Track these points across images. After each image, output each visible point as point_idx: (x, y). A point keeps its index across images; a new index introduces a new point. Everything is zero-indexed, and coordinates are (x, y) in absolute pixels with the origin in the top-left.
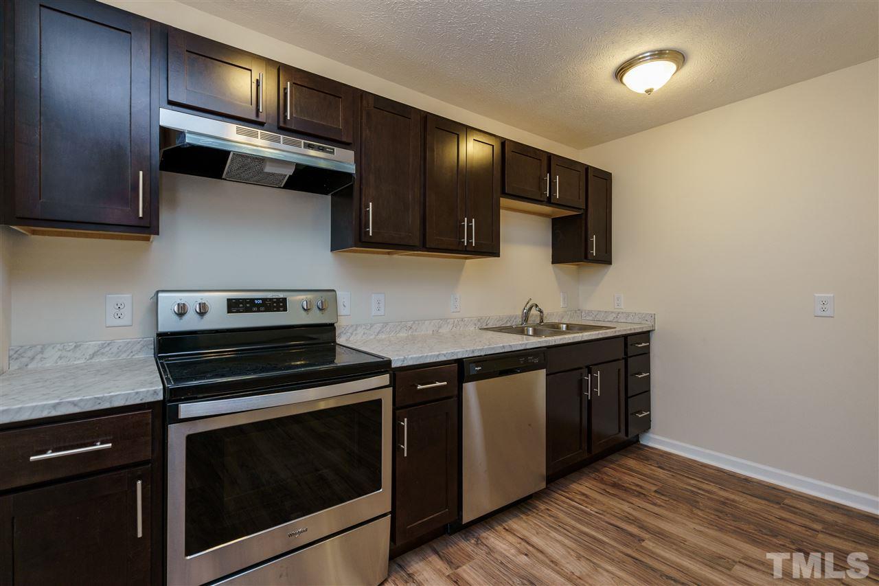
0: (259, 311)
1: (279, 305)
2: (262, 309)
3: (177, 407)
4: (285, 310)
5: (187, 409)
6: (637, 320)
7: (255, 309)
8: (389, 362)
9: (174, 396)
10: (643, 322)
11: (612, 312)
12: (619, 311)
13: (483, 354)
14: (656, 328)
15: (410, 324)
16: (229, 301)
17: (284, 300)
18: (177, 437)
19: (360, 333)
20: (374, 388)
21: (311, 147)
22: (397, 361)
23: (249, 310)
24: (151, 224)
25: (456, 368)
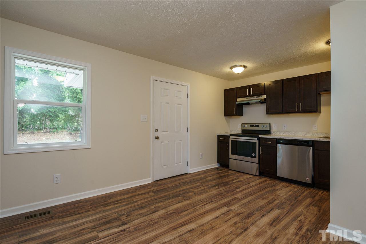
0: (254, 127)
1: (258, 126)
16: (250, 125)
17: (259, 125)
19: (278, 133)
20: (254, 140)
21: (257, 97)
22: (260, 136)
23: (252, 127)
24: (236, 114)
25: (275, 140)
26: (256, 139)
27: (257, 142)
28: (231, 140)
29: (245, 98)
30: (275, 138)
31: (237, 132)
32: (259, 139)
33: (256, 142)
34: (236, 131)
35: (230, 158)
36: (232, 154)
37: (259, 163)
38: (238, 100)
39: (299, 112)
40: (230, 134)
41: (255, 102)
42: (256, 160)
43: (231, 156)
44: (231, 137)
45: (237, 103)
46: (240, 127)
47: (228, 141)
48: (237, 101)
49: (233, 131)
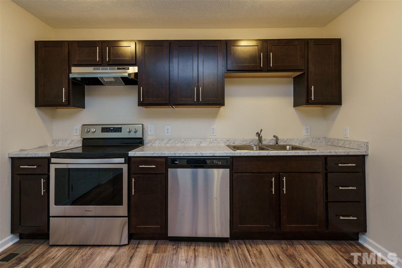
0: (112, 132)
1: (119, 130)
2: (113, 131)
3: (51, 159)
4: (121, 132)
6: (356, 147)
7: (110, 131)
10: (360, 148)
11: (342, 140)
12: (346, 139)
14: (369, 154)
15: (183, 140)
16: (102, 128)
17: (121, 128)
18: (53, 168)
19: (157, 143)
20: (118, 162)
21: (120, 69)
22: (132, 154)
23: (108, 132)
24: (69, 104)
25: (164, 160)
26: (122, 160)
27: (125, 167)
28: (56, 169)
29: (93, 68)
31: (69, 144)
32: (129, 160)
33: (122, 169)
34: (69, 142)
35: (50, 215)
36: (56, 204)
37: (129, 216)
38: (74, 70)
40: (51, 153)
41: (114, 78)
42: (123, 210)
43: (54, 209)
44: (53, 160)
45: (71, 76)
46: (79, 132)
47: (47, 172)
48: (70, 72)
49: (60, 143)
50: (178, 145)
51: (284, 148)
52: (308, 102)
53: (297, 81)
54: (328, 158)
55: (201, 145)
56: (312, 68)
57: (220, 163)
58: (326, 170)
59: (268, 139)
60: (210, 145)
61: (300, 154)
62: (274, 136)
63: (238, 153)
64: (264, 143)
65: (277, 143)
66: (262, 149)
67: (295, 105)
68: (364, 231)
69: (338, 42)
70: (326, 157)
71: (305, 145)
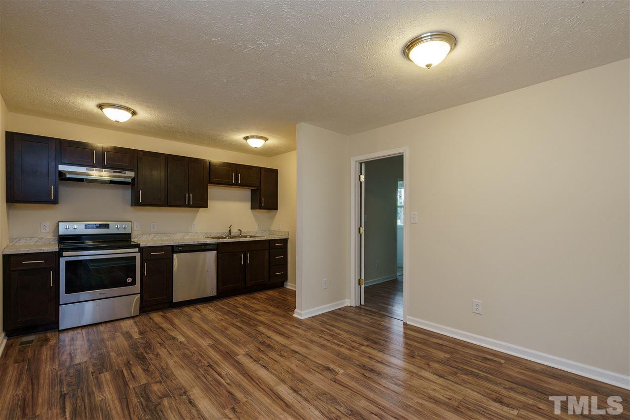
1: (106, 226)
3: (62, 253)
4: (108, 228)
5: (65, 254)
6: (282, 234)
8: (139, 245)
9: (61, 250)
10: (284, 235)
11: (277, 231)
13: (183, 244)
14: (289, 238)
16: (86, 225)
17: (108, 224)
18: (63, 261)
19: (144, 237)
20: (132, 252)
21: (115, 172)
22: (143, 245)
25: (170, 248)
26: (137, 250)
27: (138, 256)
28: (67, 262)
29: (85, 168)
30: (170, 245)
32: (142, 250)
33: (135, 257)
34: (35, 240)
35: (60, 303)
36: (67, 293)
37: (141, 293)
39: (189, 206)
40: (59, 249)
42: (137, 288)
46: (49, 229)
50: (164, 238)
51: (246, 237)
52: (260, 208)
53: (253, 192)
54: (271, 242)
55: (185, 237)
56: (263, 187)
57: (211, 248)
58: (270, 248)
59: (235, 231)
60: (192, 237)
61: (257, 240)
62: (239, 230)
63: (221, 241)
64: (232, 234)
65: (241, 234)
66: (231, 238)
67: (252, 208)
68: (287, 279)
69: (275, 172)
70: (270, 241)
71: (257, 235)
